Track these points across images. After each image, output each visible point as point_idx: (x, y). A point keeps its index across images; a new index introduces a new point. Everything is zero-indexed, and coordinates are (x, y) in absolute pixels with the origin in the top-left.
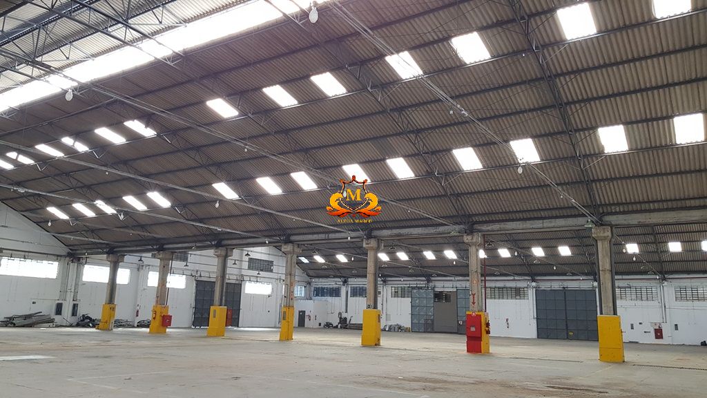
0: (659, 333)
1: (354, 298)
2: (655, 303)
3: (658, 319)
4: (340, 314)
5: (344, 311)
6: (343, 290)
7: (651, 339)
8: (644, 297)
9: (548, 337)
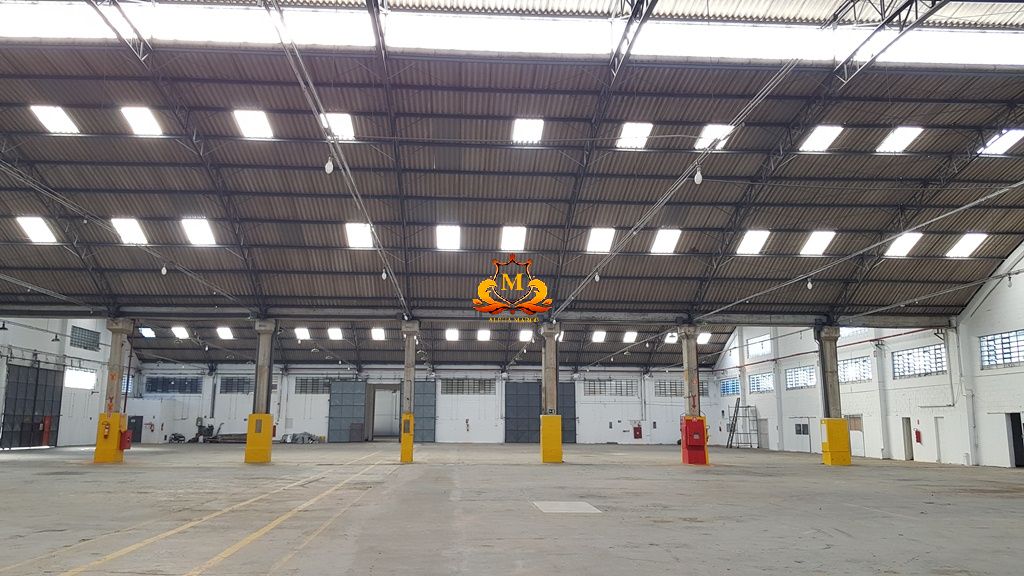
0: (638, 433)
1: (228, 395)
2: (635, 398)
3: (637, 417)
4: (199, 419)
5: (209, 415)
6: (207, 383)
7: (630, 439)
8: (624, 393)
9: (517, 442)
